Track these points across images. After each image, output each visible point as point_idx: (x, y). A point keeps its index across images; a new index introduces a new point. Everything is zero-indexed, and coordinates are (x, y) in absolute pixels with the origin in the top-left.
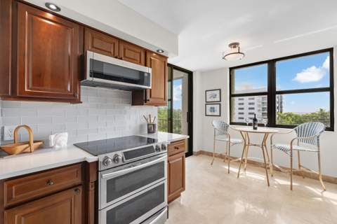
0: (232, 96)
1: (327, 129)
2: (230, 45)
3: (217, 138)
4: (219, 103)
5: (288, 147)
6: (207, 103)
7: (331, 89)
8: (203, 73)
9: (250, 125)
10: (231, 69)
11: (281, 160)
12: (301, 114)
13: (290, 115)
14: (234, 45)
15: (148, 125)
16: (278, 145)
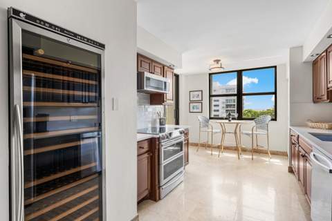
0: (211, 96)
1: (272, 120)
2: (215, 61)
3: (202, 129)
4: (201, 102)
5: (251, 132)
6: (191, 102)
7: (275, 93)
8: (187, 76)
9: (226, 119)
10: (210, 74)
11: (246, 143)
12: (259, 111)
13: (250, 111)
14: (217, 61)
15: (160, 119)
16: (244, 132)
